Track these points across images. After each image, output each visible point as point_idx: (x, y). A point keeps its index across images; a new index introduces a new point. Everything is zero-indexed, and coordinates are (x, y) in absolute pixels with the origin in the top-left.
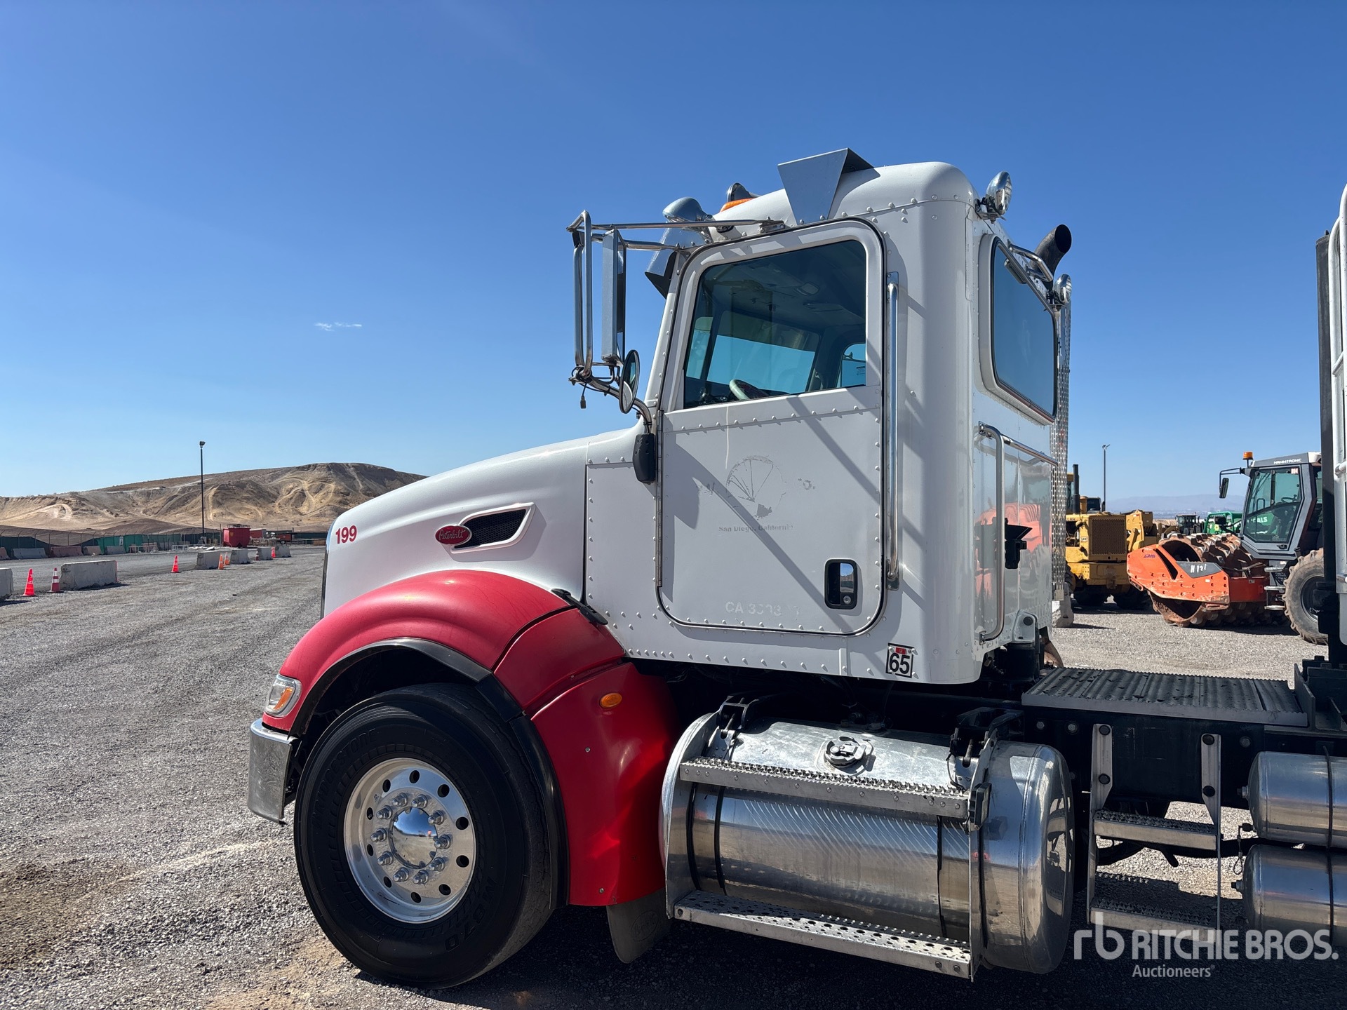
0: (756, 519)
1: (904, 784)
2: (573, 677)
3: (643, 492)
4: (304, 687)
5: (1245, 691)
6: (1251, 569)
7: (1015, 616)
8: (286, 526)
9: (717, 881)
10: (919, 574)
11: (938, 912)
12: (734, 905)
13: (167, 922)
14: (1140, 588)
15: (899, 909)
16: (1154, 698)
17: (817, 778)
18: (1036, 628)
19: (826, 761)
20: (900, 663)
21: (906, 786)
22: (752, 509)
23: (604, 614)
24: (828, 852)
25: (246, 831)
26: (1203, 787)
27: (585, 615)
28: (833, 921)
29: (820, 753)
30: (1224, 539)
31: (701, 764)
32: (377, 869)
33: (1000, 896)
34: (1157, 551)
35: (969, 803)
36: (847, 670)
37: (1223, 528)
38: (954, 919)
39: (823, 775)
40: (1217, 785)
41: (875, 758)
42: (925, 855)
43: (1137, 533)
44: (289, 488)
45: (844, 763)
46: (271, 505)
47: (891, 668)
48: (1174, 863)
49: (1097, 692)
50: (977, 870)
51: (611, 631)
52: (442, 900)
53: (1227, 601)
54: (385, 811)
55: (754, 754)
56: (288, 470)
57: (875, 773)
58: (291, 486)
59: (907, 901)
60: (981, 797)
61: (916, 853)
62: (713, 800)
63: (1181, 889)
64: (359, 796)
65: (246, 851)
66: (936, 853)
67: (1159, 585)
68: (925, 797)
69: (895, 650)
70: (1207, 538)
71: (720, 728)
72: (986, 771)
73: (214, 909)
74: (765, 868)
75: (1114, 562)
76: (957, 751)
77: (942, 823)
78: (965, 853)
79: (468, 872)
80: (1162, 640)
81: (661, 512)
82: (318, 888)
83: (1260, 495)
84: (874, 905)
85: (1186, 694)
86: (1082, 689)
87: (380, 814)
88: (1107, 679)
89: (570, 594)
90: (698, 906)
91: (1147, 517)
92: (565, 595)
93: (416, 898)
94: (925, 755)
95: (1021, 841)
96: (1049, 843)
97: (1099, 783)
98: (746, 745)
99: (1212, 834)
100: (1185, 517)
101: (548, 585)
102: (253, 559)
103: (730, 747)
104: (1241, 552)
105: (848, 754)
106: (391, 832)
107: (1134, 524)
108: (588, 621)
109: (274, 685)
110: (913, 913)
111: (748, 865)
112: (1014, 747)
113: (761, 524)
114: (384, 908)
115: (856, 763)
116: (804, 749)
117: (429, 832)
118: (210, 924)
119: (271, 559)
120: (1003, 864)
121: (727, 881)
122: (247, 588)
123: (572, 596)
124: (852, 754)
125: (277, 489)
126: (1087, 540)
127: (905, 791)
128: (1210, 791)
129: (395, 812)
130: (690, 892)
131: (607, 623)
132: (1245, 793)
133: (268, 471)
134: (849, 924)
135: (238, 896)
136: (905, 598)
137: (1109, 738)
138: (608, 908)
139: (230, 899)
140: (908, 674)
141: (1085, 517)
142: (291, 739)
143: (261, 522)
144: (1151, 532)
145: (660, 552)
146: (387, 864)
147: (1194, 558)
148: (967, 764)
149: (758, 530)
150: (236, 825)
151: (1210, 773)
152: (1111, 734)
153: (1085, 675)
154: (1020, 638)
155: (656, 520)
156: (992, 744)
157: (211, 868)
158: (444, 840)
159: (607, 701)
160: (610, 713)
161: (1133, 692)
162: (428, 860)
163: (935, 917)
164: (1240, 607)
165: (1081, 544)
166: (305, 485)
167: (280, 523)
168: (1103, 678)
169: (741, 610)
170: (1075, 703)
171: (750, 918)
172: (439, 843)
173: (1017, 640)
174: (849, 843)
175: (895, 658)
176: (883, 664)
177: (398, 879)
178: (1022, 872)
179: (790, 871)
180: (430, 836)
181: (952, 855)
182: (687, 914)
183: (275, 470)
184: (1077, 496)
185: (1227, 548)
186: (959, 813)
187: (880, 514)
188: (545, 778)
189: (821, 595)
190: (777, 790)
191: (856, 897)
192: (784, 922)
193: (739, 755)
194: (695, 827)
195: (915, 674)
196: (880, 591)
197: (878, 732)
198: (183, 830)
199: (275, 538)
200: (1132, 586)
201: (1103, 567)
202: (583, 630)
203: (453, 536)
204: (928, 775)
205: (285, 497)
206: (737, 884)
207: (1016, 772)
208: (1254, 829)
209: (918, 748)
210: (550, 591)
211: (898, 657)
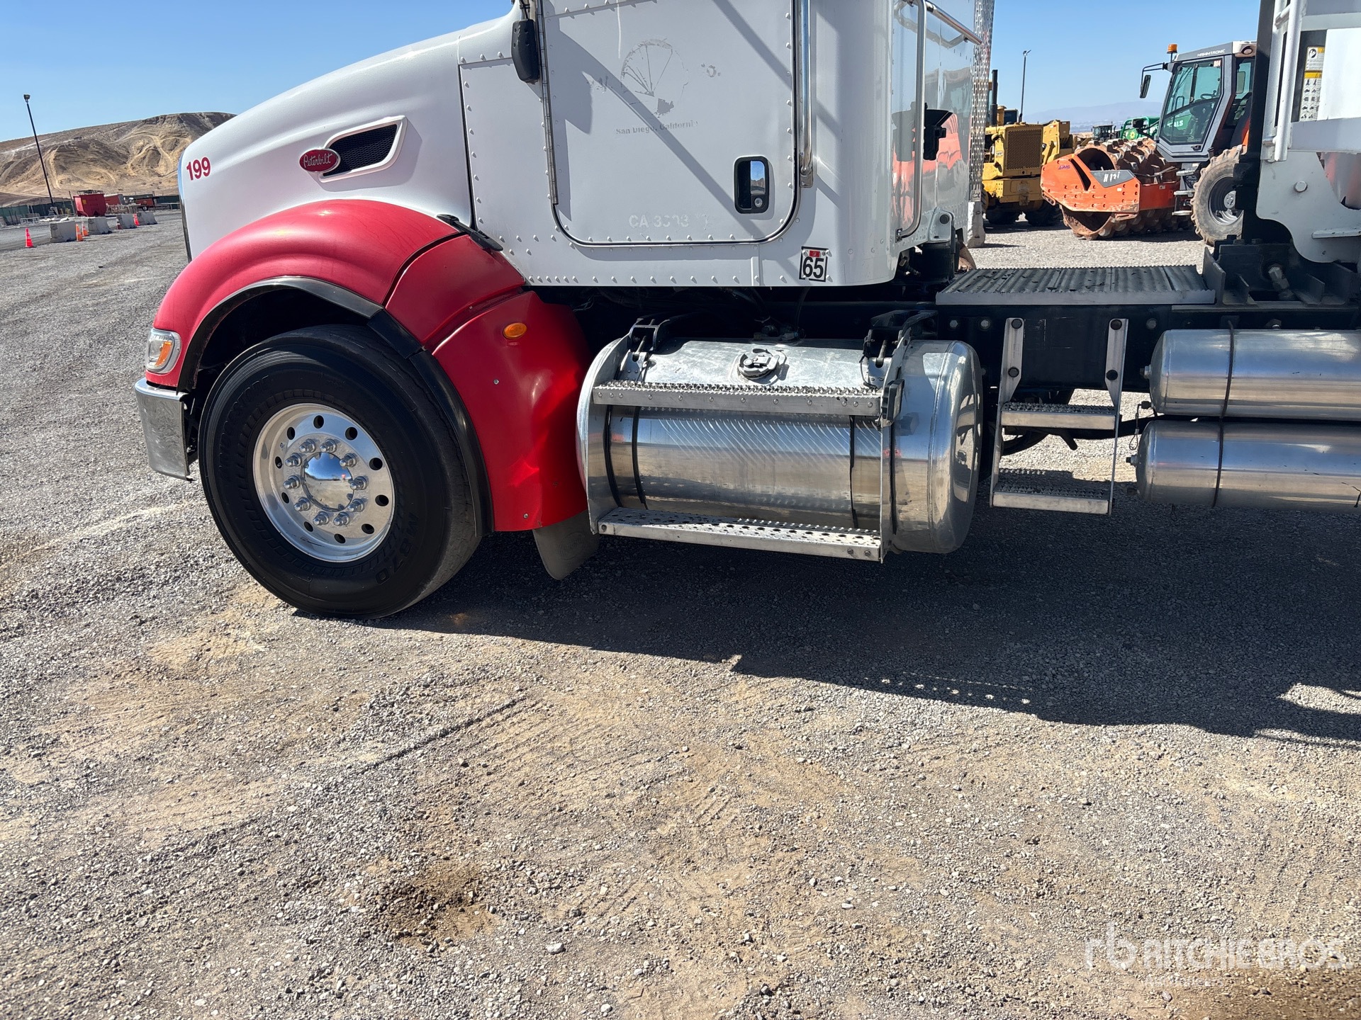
0: (657, 116)
1: (817, 388)
2: (471, 308)
3: (527, 94)
4: (184, 340)
5: (1156, 277)
6: (1163, 174)
7: (931, 215)
8: (145, 190)
9: (637, 498)
10: (834, 168)
11: (850, 507)
12: (656, 517)
13: (92, 583)
14: (1053, 202)
15: (813, 508)
16: (1067, 288)
17: (731, 390)
18: (953, 227)
19: (739, 375)
20: (813, 267)
21: (819, 390)
22: (652, 105)
23: (496, 237)
24: (743, 460)
25: (158, 496)
26: (1107, 372)
27: (477, 241)
28: (750, 523)
29: (734, 366)
30: (1140, 143)
31: (614, 386)
32: (296, 516)
33: (909, 487)
34: (1073, 161)
35: (882, 400)
36: (760, 279)
37: (1140, 132)
38: (865, 511)
39: (736, 387)
40: (1120, 369)
41: (788, 367)
42: (839, 456)
43: (1052, 146)
44: (139, 145)
45: (757, 375)
46: (123, 167)
47: (805, 273)
48: (1074, 447)
49: (1011, 287)
50: (888, 464)
51: (507, 258)
52: (366, 539)
53: (1136, 210)
54: (294, 458)
55: (668, 374)
56: (134, 124)
57: (789, 381)
58: (141, 143)
59: (821, 500)
60: (893, 393)
61: (830, 456)
62: (629, 421)
63: (1075, 476)
64: (264, 446)
65: (162, 514)
66: (849, 454)
67: (1071, 198)
68: (838, 398)
69: (808, 254)
70: (1122, 144)
71: (632, 351)
72: (899, 369)
73: (139, 567)
74: (684, 481)
75: (1029, 176)
76: (870, 352)
77: (854, 423)
78: (877, 450)
79: (388, 511)
80: (1070, 254)
81: (549, 117)
82: (240, 538)
83: (1180, 93)
84: (790, 506)
85: (1098, 283)
86: (996, 286)
87: (289, 461)
88: (1021, 276)
89: (457, 220)
90: (621, 521)
91: (1064, 127)
92: (452, 221)
93: (341, 539)
94: (838, 359)
95: (931, 433)
96: (958, 439)
97: (1008, 377)
98: (658, 367)
99: (1112, 414)
100: (1101, 128)
101: (433, 210)
102: (115, 228)
103: (643, 369)
104: (1156, 155)
105: (762, 365)
106: (303, 479)
107: (1051, 136)
108: (481, 247)
109: (150, 340)
110: (827, 510)
111: (667, 480)
112: (927, 345)
113: (663, 123)
114: (310, 551)
115: (769, 373)
116: (718, 364)
117: (343, 476)
118: (138, 580)
119: (135, 227)
120: (912, 458)
121: (647, 497)
122: (113, 259)
123: (460, 221)
124: (765, 365)
125: (126, 147)
126: (1003, 154)
127: (818, 395)
128: (1113, 375)
129: (304, 458)
130: (612, 510)
131: (502, 250)
132: (1147, 372)
133: (111, 127)
134: (765, 524)
135: (162, 554)
136: (820, 194)
137: (1021, 331)
138: (534, 531)
139: (154, 557)
140: (822, 278)
141: (1002, 129)
142: (181, 395)
143: (115, 187)
144: (1067, 143)
145: (553, 164)
146: (305, 510)
147: (1108, 166)
148: (879, 365)
149: (660, 130)
150: (147, 491)
151: (1115, 358)
152: (1023, 327)
153: (999, 274)
154: (936, 237)
155: (544, 126)
156: (905, 343)
157: (128, 531)
158: (360, 482)
159: (511, 331)
160: (516, 344)
161: (1046, 284)
162: (346, 502)
163: (847, 512)
164: (1149, 215)
165: (996, 160)
166: (157, 142)
167: (138, 187)
168: (1017, 275)
169: (646, 224)
170: (990, 298)
171: (672, 527)
172: (354, 485)
173: (933, 240)
174: (765, 451)
175: (808, 262)
176: (796, 270)
177: (318, 522)
178: (931, 464)
179: (708, 482)
180: (344, 479)
181: (865, 454)
182: (610, 529)
183: (119, 125)
184: (995, 106)
185: (1142, 153)
186: (872, 411)
187: (792, 101)
188: (455, 412)
189: (731, 200)
190: (692, 405)
191: (772, 500)
192: (704, 528)
193: (652, 376)
194: (612, 449)
195: (829, 277)
196: (793, 190)
197: (791, 342)
198: (91, 499)
199: (135, 204)
200: (1044, 201)
201: (1017, 182)
202: (479, 258)
203: (319, 162)
204: (841, 379)
205: (136, 156)
206: (657, 499)
207: (928, 368)
208: (1152, 405)
209: (831, 354)
210: (435, 217)
211: (812, 261)
